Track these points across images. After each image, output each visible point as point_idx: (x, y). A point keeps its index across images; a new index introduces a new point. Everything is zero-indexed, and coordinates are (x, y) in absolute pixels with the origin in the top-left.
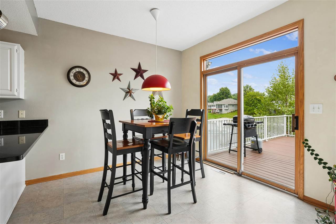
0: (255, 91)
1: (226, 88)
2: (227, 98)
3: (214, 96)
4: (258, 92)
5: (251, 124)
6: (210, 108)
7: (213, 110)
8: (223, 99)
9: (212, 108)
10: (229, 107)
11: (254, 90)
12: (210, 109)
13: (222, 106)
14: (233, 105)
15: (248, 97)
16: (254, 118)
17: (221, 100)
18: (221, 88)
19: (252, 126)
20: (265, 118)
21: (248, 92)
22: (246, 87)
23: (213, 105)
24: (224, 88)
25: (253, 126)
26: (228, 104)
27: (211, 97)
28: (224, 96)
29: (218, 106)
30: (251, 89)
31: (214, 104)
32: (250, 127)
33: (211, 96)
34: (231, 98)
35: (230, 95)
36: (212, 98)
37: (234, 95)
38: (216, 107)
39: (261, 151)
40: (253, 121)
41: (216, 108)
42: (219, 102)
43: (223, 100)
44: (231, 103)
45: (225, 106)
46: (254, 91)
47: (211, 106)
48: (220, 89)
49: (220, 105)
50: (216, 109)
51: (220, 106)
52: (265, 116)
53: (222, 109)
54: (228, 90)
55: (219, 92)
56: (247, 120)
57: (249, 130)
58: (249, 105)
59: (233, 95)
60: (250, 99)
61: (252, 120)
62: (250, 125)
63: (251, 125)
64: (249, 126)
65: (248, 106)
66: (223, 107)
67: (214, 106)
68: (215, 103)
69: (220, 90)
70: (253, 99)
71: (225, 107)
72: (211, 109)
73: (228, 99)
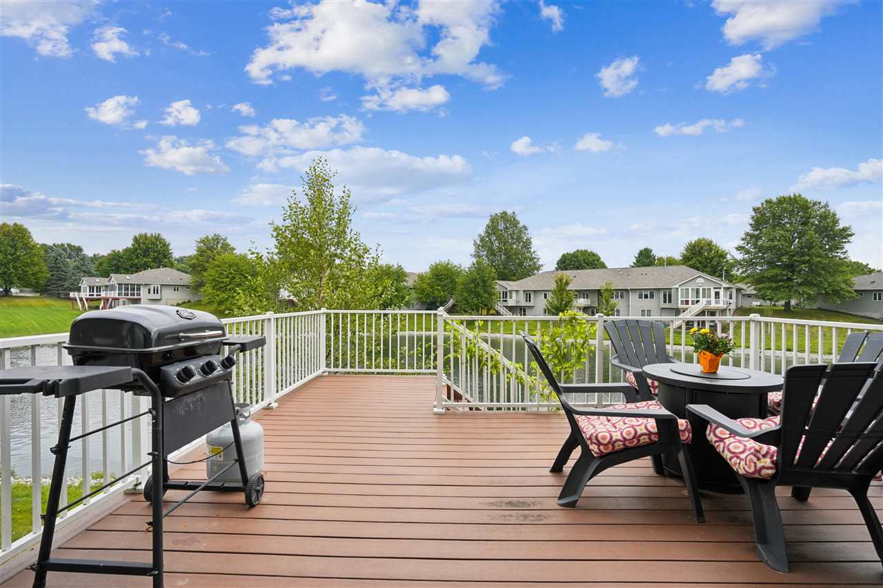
0: (238, 252)
1: (158, 238)
2: (159, 267)
3: (114, 259)
4: (244, 257)
5: (202, 362)
6: (95, 293)
7: (108, 300)
8: (146, 266)
9: (103, 294)
10: (164, 291)
11: (234, 249)
12: (95, 296)
13: (139, 289)
14: (176, 287)
15: (218, 266)
16: (224, 321)
17: (136, 272)
18: (140, 236)
19: (209, 367)
20: (269, 320)
21: (219, 254)
22: (213, 239)
23: (107, 286)
24: (149, 235)
25: (215, 373)
26: (161, 285)
27: (100, 261)
28: (150, 260)
29: (127, 289)
30: (226, 247)
31: (109, 281)
32: (197, 378)
33: (103, 256)
34: (172, 266)
35: (169, 258)
36: (105, 265)
37: (180, 260)
38: (117, 292)
39: (258, 491)
40: (216, 342)
41: (119, 295)
42: (128, 277)
43: (145, 269)
44: (168, 281)
45: (149, 290)
46: (234, 252)
47: (99, 289)
48: (135, 237)
49: (132, 285)
50: (118, 299)
51: (133, 289)
52: (270, 314)
53: (140, 299)
54: (165, 245)
55: (133, 245)
56: (179, 340)
57: (189, 399)
58: (222, 287)
59: (177, 260)
60: (225, 273)
61: (208, 333)
62: (194, 365)
63: (203, 369)
64: (187, 374)
65: (219, 290)
66: (143, 291)
67: (112, 288)
68: (115, 279)
69: (136, 240)
70: (231, 273)
71: (149, 293)
72: (100, 299)
73: (162, 269)
